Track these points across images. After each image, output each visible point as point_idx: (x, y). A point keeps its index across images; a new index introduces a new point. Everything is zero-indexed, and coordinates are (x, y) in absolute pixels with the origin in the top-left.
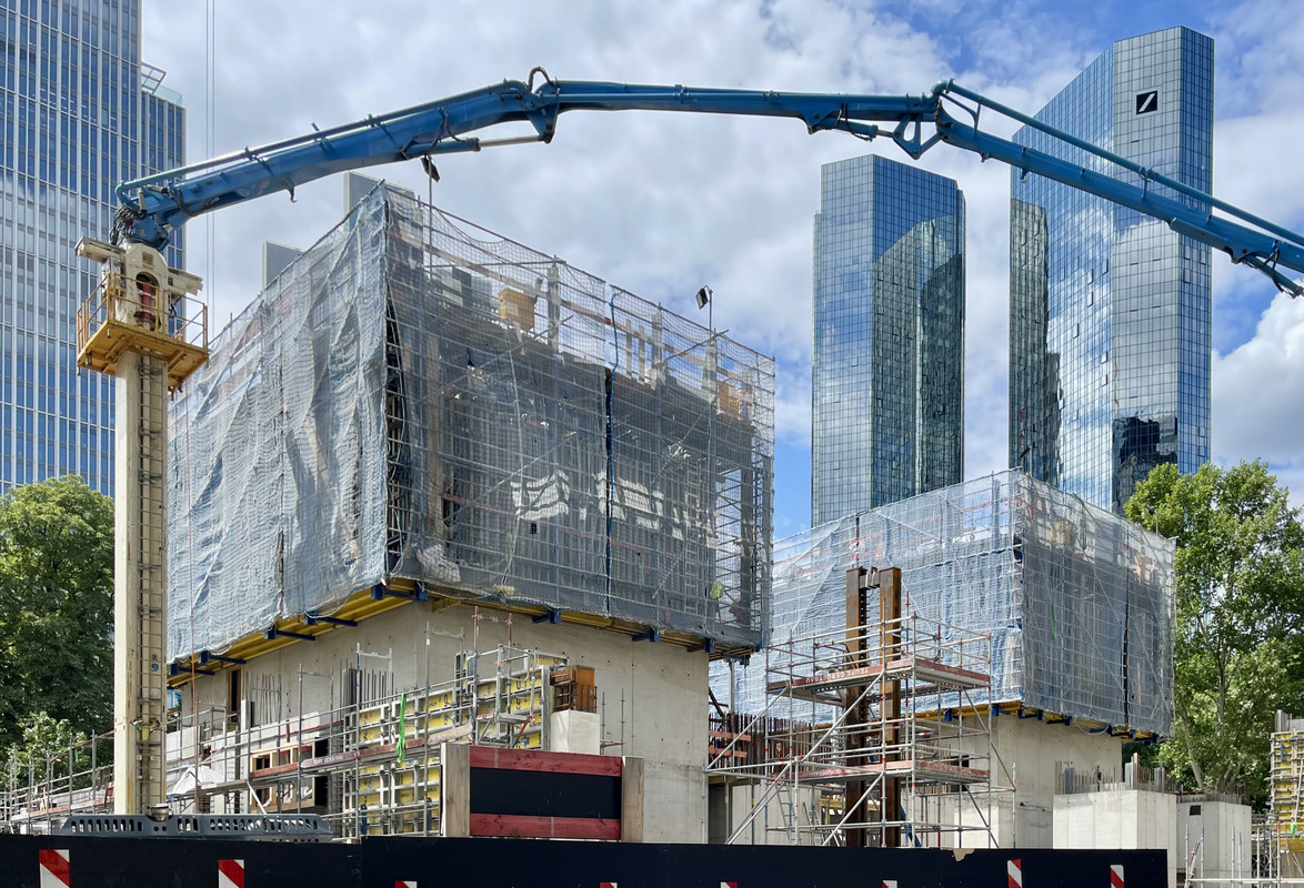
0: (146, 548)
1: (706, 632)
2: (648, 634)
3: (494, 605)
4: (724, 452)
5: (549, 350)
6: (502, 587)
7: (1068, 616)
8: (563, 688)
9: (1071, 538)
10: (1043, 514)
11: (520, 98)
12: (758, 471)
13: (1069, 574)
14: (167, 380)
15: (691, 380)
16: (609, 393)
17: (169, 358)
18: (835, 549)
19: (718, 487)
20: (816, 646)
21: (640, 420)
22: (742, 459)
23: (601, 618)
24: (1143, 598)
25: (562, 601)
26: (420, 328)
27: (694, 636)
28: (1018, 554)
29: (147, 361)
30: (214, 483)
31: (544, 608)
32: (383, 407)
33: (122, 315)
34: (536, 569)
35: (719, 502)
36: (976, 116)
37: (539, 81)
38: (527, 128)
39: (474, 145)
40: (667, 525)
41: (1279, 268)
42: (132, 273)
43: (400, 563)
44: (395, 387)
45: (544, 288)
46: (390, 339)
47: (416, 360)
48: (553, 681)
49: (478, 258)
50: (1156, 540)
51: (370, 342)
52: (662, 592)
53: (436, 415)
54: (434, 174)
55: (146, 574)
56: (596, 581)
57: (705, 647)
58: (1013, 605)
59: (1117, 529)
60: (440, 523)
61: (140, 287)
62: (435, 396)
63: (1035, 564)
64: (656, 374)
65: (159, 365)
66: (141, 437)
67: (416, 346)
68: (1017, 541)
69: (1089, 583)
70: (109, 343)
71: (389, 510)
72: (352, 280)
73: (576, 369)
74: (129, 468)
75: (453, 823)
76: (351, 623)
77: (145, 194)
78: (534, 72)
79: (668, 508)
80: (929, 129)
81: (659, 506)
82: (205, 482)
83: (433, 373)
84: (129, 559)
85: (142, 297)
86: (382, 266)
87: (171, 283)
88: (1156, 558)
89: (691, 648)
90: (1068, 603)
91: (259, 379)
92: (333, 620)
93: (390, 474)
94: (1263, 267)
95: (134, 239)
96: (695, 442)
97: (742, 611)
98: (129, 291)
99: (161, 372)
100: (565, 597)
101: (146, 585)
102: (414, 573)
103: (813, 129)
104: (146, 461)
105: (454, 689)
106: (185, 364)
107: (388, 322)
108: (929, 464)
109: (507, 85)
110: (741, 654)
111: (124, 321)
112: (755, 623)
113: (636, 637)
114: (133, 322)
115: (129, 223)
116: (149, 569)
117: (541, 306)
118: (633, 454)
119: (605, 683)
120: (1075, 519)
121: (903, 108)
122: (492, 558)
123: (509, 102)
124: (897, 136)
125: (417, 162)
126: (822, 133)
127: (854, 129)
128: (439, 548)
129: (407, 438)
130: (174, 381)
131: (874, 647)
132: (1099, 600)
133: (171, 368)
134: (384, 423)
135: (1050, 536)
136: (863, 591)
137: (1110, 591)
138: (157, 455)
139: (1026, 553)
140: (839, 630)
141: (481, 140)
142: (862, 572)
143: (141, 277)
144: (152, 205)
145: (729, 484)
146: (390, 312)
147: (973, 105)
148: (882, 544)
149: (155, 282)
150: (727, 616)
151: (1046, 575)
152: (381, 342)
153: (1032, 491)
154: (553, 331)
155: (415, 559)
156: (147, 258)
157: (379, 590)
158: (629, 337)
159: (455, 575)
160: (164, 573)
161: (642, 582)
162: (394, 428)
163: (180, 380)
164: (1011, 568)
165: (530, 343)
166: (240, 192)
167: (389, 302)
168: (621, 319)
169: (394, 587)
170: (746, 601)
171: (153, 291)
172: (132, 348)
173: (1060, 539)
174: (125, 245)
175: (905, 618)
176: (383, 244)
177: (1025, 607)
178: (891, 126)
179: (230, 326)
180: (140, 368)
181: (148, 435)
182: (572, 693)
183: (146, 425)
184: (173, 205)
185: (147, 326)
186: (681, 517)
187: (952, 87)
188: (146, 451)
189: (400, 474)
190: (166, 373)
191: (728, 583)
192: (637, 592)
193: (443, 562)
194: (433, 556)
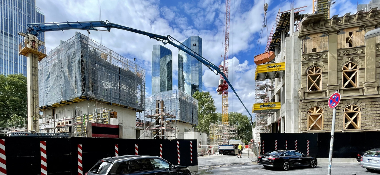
0: (34, 87)
1: (135, 108)
2: (126, 107)
3: (101, 101)
4: (138, 82)
5: (110, 63)
6: (102, 99)
7: (186, 109)
8: (112, 115)
9: (186, 99)
10: (182, 95)
11: (104, 24)
12: (143, 85)
13: (185, 103)
14: (38, 59)
15: (132, 70)
16: (120, 71)
17: (38, 55)
18: (155, 97)
19: (137, 87)
20: (152, 111)
21: (125, 76)
22: (141, 83)
23: (119, 105)
24: (195, 107)
25: (112, 102)
26: (87, 57)
27: (134, 108)
28: (179, 100)
29: (34, 55)
30: (48, 77)
31: (109, 102)
32: (80, 68)
33: (29, 46)
34: (108, 96)
35: (137, 89)
36: (173, 41)
37: (107, 22)
38: (106, 29)
39: (97, 30)
40: (129, 91)
41: (210, 67)
42: (31, 40)
43: (84, 93)
44: (83, 66)
45: (109, 54)
46: (82, 58)
47: (86, 62)
48: (110, 113)
49: (97, 48)
50: (196, 100)
51: (78, 58)
52: (128, 101)
53: (90, 71)
54: (89, 33)
55: (34, 91)
56: (118, 99)
57: (135, 110)
58: (179, 107)
59: (191, 98)
60: (91, 88)
61: (32, 42)
62: (90, 68)
63: (181, 102)
64: (127, 69)
65: (36, 56)
66: (33, 68)
67: (86, 59)
68: (179, 98)
69: (188, 105)
70: (26, 51)
71: (82, 85)
72: (74, 47)
73: (114, 67)
74: (30, 73)
75: (89, 135)
76: (75, 102)
77: (33, 26)
78: (107, 20)
79: (129, 89)
80: (167, 41)
81: (128, 89)
82: (47, 77)
83: (90, 64)
84: (30, 88)
85: (33, 44)
86: (80, 46)
87: (39, 42)
88: (196, 102)
89: (133, 110)
90: (185, 107)
91: (57, 61)
92: (72, 102)
93: (82, 79)
94: (208, 67)
95: (31, 34)
96: (133, 80)
97: (141, 105)
98: (30, 42)
99: (37, 57)
100: (113, 101)
101: (34, 93)
102: (86, 95)
103: (150, 38)
104: (34, 72)
105: (93, 114)
106: (42, 57)
107: (81, 55)
108: (168, 87)
109: (102, 21)
110: (141, 111)
111: (29, 47)
112: (143, 107)
113: (124, 108)
114: (31, 48)
115: (30, 31)
116: (35, 90)
117: (108, 57)
118: (123, 80)
119: (118, 114)
120: (186, 96)
121: (163, 37)
122: (100, 94)
123: (102, 24)
124: (162, 41)
125: (86, 30)
126: (152, 39)
127: (156, 39)
128: (91, 92)
129: (85, 74)
130: (40, 59)
131: (160, 111)
132: (189, 107)
133: (39, 57)
134: (81, 71)
135: (183, 98)
136: (158, 103)
137: (191, 106)
138: (36, 71)
139: (180, 100)
140: (155, 109)
141: (98, 29)
142: (158, 101)
143: (32, 40)
144: (35, 28)
145: (139, 86)
146: (82, 53)
147: (173, 39)
148: (161, 97)
149: (35, 42)
150: (139, 106)
151: (183, 103)
152: (80, 58)
153: (181, 92)
154: (111, 61)
155: (87, 93)
156: (34, 38)
157: (80, 98)
158: (123, 63)
159: (94, 96)
160: (38, 92)
161: (125, 100)
162: (82, 72)
163: (41, 59)
164: (178, 102)
165: (107, 62)
166: (53, 29)
167: (81, 52)
168: (122, 60)
169: (83, 97)
170: (141, 104)
171: (35, 43)
172: (31, 52)
173: (184, 99)
174: (29, 34)
175: (164, 107)
176: (80, 42)
177: (180, 107)
178: (162, 40)
179: (51, 51)
180: (33, 56)
181: (34, 68)
182: (114, 115)
183: (34, 66)
184: (39, 29)
185: (34, 49)
186: (131, 91)
187: (170, 36)
188: (34, 70)
189: (84, 80)
190: (38, 57)
191: (139, 100)
192: (124, 101)
193: (91, 94)
194: (90, 93)
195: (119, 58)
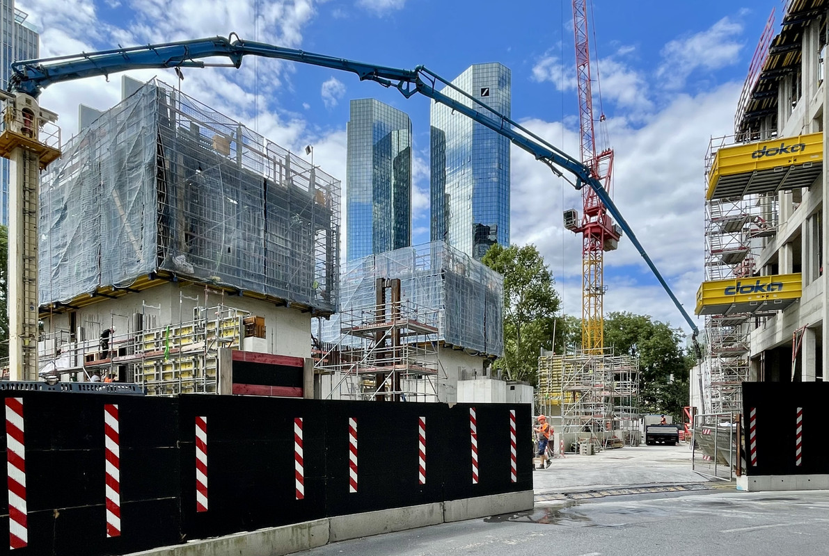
0: (27, 247)
1: (311, 304)
2: (282, 303)
3: (211, 285)
4: (318, 221)
5: (238, 166)
6: (213, 278)
7: (463, 304)
8: (249, 327)
9: (464, 271)
11: (224, 46)
12: (334, 231)
13: (463, 286)
14: (38, 163)
16: (265, 188)
17: (40, 153)
18: (364, 270)
19: (316, 238)
20: (363, 312)
21: (279, 203)
22: (326, 226)
23: (262, 295)
24: (491, 299)
25: (243, 286)
26: (174, 150)
27: (305, 306)
28: (443, 278)
29: (27, 153)
30: (62, 218)
31: (235, 288)
32: (155, 186)
33: (15, 128)
34: (230, 269)
35: (316, 245)
36: (433, 83)
37: (234, 39)
38: (227, 60)
39: (201, 65)
40: (292, 253)
42: (20, 108)
43: (164, 262)
44: (162, 176)
45: (235, 137)
46: (159, 153)
47: (172, 164)
48: (244, 323)
49: (205, 120)
50: (496, 274)
51: (148, 156)
52: (290, 284)
53: (181, 193)
54: (181, 77)
55: (27, 261)
56: (259, 277)
57: (310, 311)
58: (441, 298)
59: (481, 269)
60: (184, 244)
61: (24, 115)
62: (182, 182)
63: (450, 282)
64: (287, 183)
65: (34, 156)
66: (24, 191)
67: (172, 156)
68: (443, 271)
69: (471, 291)
70: (7, 142)
71: (159, 237)
72: (138, 123)
73: (250, 177)
74: (17, 207)
76: (136, 291)
77: (28, 68)
78: (231, 34)
79: (293, 245)
81: (289, 244)
82: (59, 216)
83: (180, 172)
84: (17, 253)
85: (25, 120)
86: (155, 117)
87: (41, 115)
88: (496, 281)
89: (303, 311)
90: (463, 299)
91: (87, 168)
92: (127, 290)
93: (159, 219)
94: (548, 163)
95: (20, 90)
96: (306, 216)
97: (326, 295)
98: (18, 117)
99: (35, 159)
100: (244, 283)
101: (27, 266)
102: (170, 268)
103: (362, 79)
104: (27, 204)
105: (194, 325)
106: (48, 157)
107: (158, 145)
109: (219, 38)
110: (327, 315)
111: (15, 131)
112: (333, 301)
113: (278, 305)
114: (20, 133)
115: (18, 83)
116: (28, 259)
117: (233, 145)
118: (277, 219)
120: (466, 263)
121: (402, 74)
122: (206, 262)
123: (218, 46)
124: (399, 87)
125: (173, 69)
127: (380, 81)
128: (183, 256)
129: (167, 202)
130: (42, 165)
132: (475, 298)
133: (40, 158)
134: (155, 195)
135: (455, 269)
136: (384, 288)
137: (479, 294)
138: (33, 201)
139: (446, 276)
140: (372, 305)
141: (205, 63)
142: (383, 280)
143: (24, 110)
144: (31, 74)
145: (320, 236)
146: (159, 140)
149: (33, 114)
150: (319, 297)
151: (454, 286)
152: (154, 156)
153: (449, 250)
154: (239, 159)
155: (171, 261)
156: (28, 101)
157: (153, 276)
158: (275, 164)
159: (191, 270)
160: (36, 261)
161: (281, 279)
162: (160, 196)
163: (45, 165)
164: (440, 283)
165: (229, 162)
166: (79, 73)
167: (159, 135)
168: (271, 155)
169: (160, 274)
170: (329, 290)
171: (31, 118)
172: (19, 146)
173: (460, 271)
174: (14, 92)
175: (402, 301)
176: (156, 106)
177: (446, 300)
178: (397, 82)
179: (71, 140)
180: (24, 156)
181: (28, 190)
182: (254, 328)
183: (27, 185)
184: (43, 76)
185: (28, 135)
186: (299, 250)
187: (423, 69)
188: (27, 199)
189: (164, 219)
190: (38, 159)
191: (320, 282)
192: (279, 283)
193: (185, 263)
194: (180, 260)
195: (265, 150)
